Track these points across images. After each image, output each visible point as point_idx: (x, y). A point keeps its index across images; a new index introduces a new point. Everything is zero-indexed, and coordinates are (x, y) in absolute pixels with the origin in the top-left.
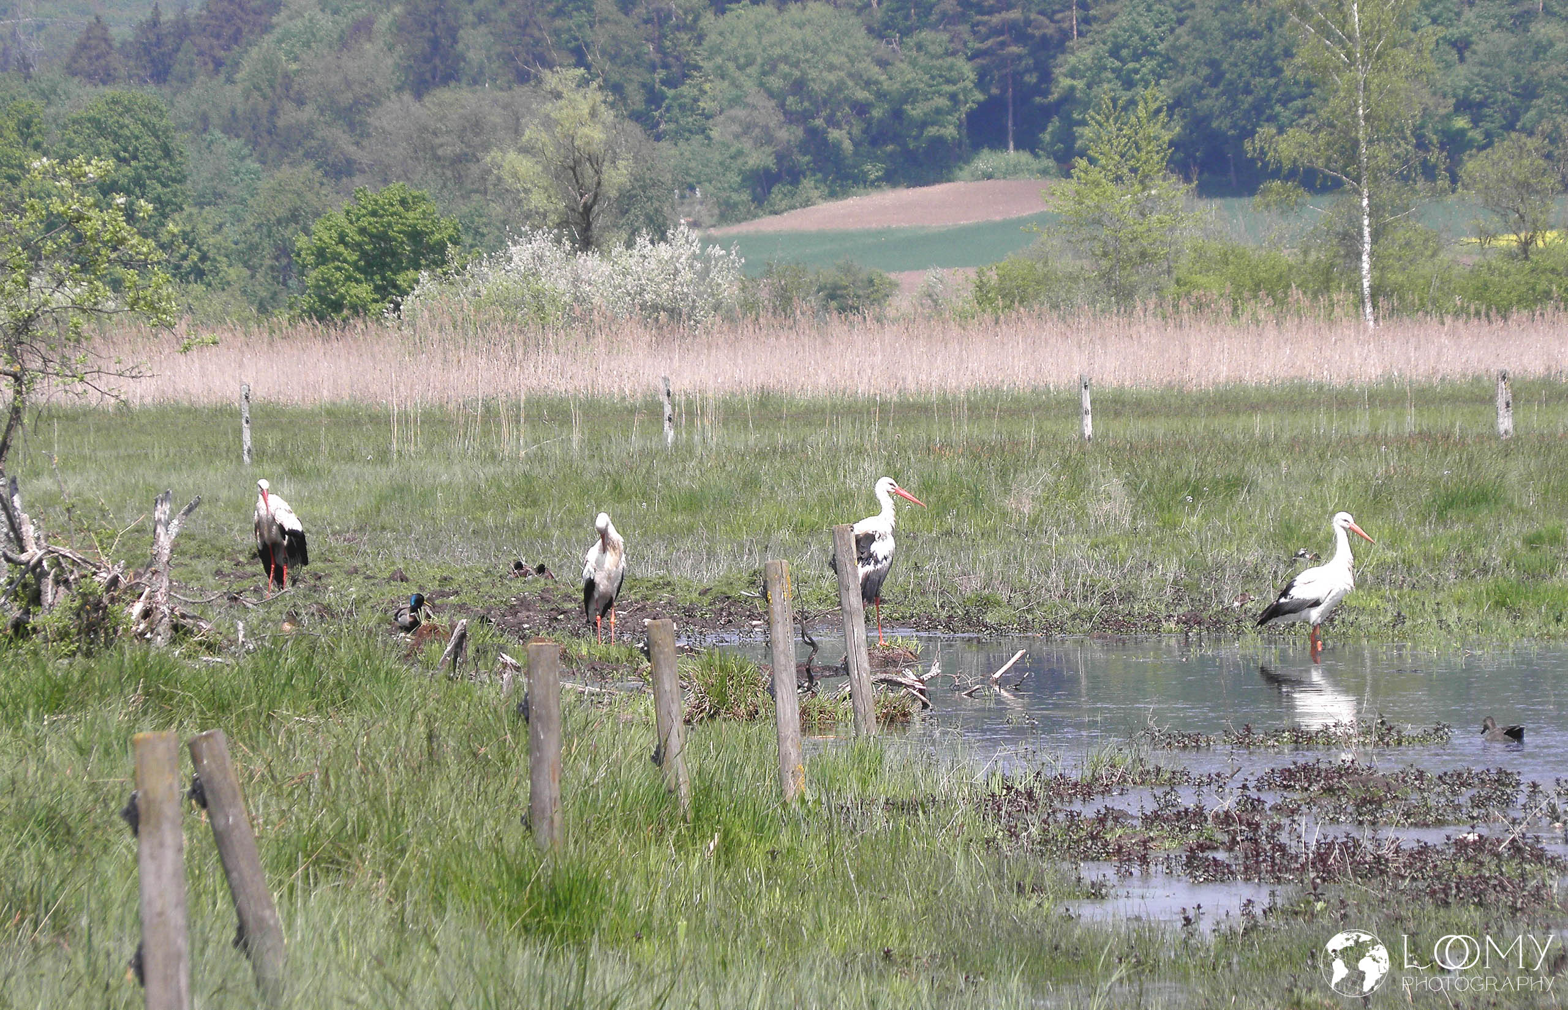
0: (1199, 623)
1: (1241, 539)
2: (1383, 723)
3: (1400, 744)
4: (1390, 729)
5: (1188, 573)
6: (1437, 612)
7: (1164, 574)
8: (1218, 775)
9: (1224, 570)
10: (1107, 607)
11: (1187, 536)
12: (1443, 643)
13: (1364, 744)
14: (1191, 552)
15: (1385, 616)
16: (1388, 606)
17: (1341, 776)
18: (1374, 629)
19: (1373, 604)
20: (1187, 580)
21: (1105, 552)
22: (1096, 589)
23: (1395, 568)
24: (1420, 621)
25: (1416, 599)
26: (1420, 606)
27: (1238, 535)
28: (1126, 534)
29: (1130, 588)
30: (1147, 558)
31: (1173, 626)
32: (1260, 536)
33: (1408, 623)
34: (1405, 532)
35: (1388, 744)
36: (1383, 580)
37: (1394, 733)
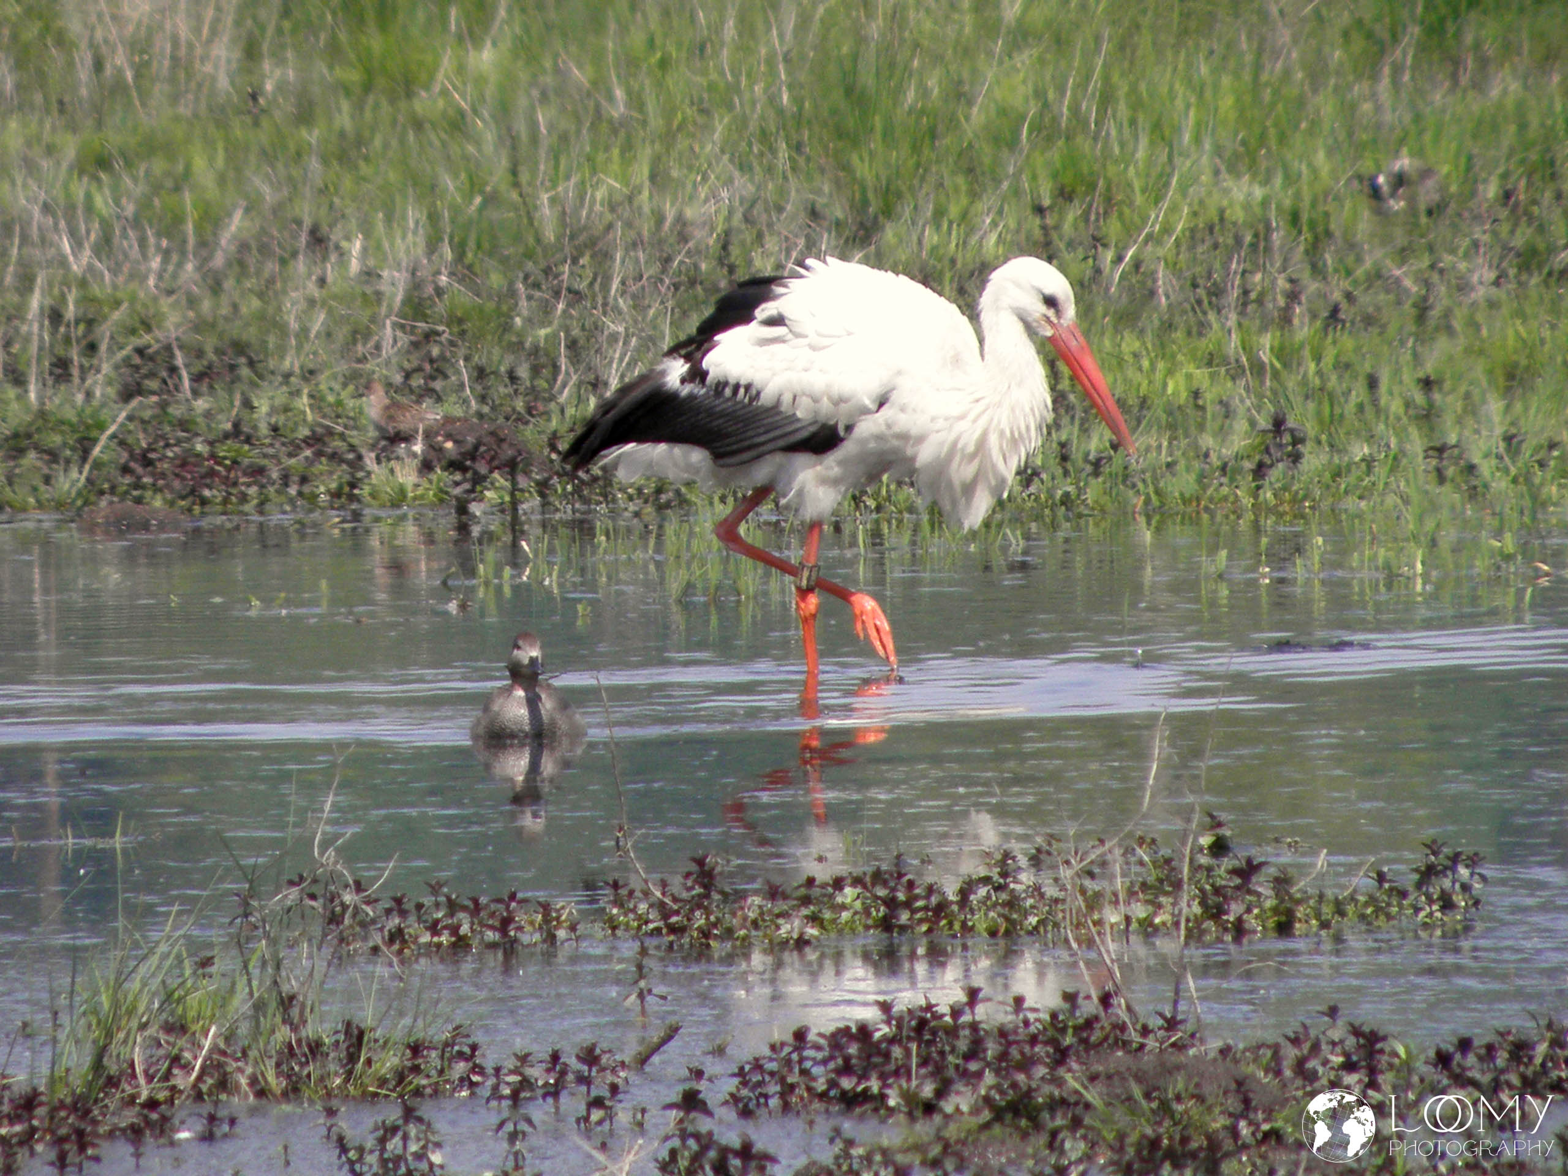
0: (511, 467)
1: (668, 137)
2: (1219, 848)
3: (1284, 929)
4: (1248, 871)
5: (465, 272)
6: (1427, 417)
7: (370, 275)
8: (590, 1057)
9: (603, 257)
10: (145, 405)
11: (457, 124)
12: (1448, 536)
13: (1148, 929)
14: (474, 185)
15: (1222, 433)
16: (1238, 393)
17: (1061, 1056)
18: (1183, 483)
19: (1176, 387)
20: (462, 297)
21: (134, 187)
22: (104, 333)
23: (1260, 245)
24: (1360, 450)
25: (1343, 367)
26: (1359, 393)
27: (656, 122)
28: (220, 116)
29: (235, 330)
30: (306, 211)
31: (407, 476)
32: (742, 123)
33: (1314, 460)
34: (1301, 102)
35: (1239, 930)
36: (1216, 292)
37: (1262, 885)
